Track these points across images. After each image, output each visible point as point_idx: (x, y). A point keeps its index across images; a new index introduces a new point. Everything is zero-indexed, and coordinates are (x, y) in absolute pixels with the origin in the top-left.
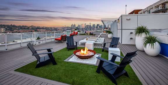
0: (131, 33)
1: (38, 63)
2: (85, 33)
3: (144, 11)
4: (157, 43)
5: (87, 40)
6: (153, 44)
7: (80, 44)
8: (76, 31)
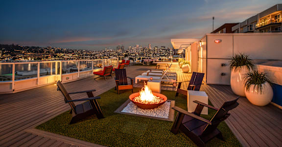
0: (223, 65)
1: (74, 115)
2: (142, 62)
3: (242, 26)
4: (266, 84)
5: (148, 75)
6: (261, 86)
7: (136, 82)
8: (127, 59)
